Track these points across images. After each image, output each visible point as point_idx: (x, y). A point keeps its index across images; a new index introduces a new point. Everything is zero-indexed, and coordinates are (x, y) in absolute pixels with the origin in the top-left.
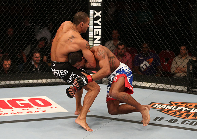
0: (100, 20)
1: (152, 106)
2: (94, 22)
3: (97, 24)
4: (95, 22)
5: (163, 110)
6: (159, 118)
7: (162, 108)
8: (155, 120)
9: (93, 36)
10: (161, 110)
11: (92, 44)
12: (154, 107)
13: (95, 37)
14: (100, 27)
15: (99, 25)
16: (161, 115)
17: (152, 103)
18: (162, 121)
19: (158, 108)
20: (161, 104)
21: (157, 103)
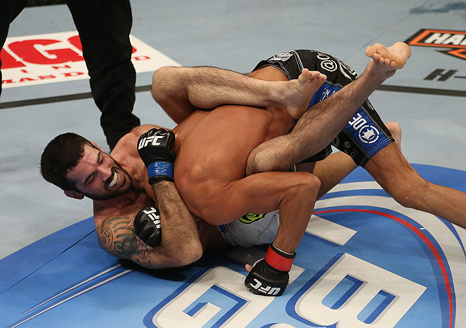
1: (423, 41)
5: (455, 49)
6: (443, 73)
7: (451, 43)
10: (449, 50)
16: (447, 63)
17: (422, 31)
18: (451, 79)
19: (441, 45)
20: (447, 31)
21: (438, 31)
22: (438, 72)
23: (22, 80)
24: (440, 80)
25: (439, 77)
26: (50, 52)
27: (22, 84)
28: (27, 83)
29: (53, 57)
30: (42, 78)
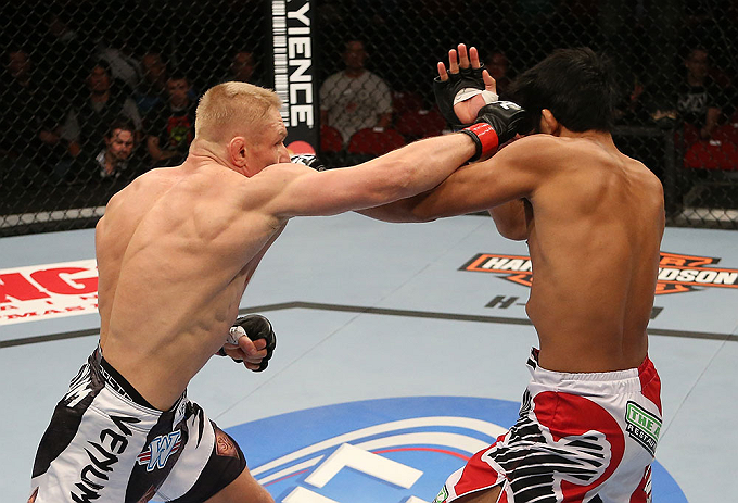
0: (306, 8)
1: (480, 266)
2: (286, 16)
3: (296, 23)
4: (291, 15)
5: (514, 275)
6: (504, 300)
7: (509, 269)
8: (492, 304)
9: (288, 59)
10: (508, 275)
11: (286, 86)
12: (487, 266)
13: (292, 63)
14: (307, 31)
15: (304, 26)
16: (507, 290)
17: (479, 255)
18: (513, 306)
19: (499, 271)
20: (506, 256)
21: (496, 255)
22: (499, 299)
23: (47, 312)
24: (501, 307)
25: (499, 304)
26: (77, 281)
27: (48, 316)
28: (52, 316)
29: (81, 286)
30: (69, 309)
